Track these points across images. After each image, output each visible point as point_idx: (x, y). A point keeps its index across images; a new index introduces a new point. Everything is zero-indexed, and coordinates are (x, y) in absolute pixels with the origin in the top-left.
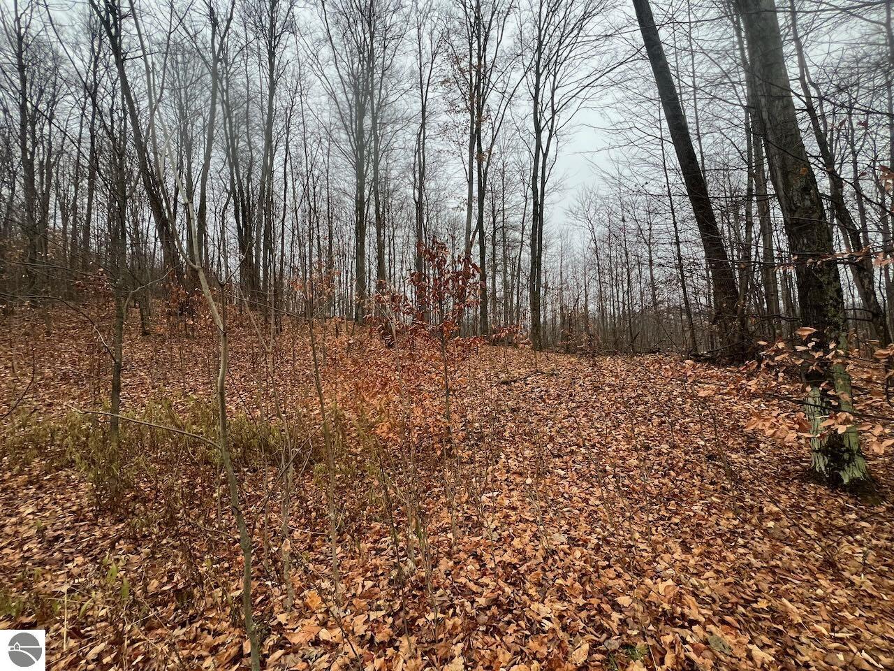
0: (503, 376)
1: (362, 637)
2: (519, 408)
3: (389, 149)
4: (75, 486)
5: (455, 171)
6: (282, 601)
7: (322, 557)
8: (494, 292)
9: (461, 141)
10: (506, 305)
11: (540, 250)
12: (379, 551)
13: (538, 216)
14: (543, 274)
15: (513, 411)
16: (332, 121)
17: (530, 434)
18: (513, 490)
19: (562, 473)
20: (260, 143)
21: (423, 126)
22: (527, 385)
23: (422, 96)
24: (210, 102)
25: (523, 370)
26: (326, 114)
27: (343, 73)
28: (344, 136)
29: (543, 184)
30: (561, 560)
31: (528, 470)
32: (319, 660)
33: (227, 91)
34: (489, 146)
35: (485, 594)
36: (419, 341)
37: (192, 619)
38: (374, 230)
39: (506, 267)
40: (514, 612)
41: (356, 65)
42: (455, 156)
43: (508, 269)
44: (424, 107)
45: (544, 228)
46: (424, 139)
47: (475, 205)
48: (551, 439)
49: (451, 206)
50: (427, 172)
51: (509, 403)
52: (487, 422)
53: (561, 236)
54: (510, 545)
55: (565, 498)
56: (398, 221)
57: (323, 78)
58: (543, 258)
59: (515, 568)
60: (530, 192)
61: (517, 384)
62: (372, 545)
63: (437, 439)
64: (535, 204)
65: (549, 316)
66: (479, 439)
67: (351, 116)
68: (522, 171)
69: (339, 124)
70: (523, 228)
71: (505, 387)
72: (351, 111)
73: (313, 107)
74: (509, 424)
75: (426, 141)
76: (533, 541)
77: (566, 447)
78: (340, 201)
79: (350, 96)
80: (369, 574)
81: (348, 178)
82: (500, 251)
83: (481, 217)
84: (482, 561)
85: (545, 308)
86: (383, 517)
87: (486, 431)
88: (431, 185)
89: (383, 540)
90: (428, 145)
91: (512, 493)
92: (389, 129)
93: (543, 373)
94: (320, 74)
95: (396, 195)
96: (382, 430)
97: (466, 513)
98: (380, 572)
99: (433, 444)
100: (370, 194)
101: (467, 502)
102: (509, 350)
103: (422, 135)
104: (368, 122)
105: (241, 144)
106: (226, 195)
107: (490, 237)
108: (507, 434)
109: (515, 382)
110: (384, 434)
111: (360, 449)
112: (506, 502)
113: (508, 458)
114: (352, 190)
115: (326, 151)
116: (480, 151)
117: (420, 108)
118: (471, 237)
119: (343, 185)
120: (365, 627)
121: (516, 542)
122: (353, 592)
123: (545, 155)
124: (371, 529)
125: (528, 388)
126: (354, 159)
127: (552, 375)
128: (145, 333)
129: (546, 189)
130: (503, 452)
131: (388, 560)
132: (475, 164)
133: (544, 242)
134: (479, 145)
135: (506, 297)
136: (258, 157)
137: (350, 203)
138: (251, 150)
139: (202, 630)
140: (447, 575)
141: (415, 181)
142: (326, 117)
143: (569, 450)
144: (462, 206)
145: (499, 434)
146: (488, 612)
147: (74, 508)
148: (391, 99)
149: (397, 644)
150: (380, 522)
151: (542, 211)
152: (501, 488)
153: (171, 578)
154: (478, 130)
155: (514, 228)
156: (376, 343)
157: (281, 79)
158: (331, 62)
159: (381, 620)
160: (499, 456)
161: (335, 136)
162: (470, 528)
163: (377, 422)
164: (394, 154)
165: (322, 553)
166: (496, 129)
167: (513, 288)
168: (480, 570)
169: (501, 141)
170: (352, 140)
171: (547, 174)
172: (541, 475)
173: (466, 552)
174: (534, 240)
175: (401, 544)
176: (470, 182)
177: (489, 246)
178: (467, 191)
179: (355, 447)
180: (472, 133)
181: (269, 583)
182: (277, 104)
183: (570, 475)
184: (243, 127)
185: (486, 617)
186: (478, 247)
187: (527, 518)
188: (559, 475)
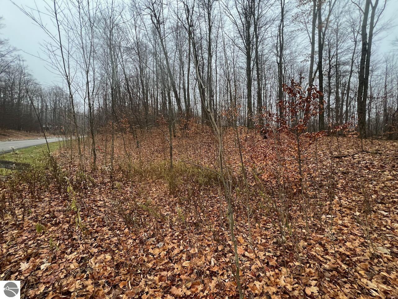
0: (336, 153)
1: (263, 260)
2: (348, 172)
3: (263, 39)
4: (163, 185)
5: (302, 40)
6: (229, 236)
7: (242, 225)
8: (329, 105)
9: (307, 21)
10: (337, 112)
11: (368, 74)
12: (267, 229)
13: (366, 51)
14: (369, 89)
15: (343, 173)
16: (235, 36)
17: (357, 188)
18: (344, 216)
19: (385, 214)
20: (206, 56)
21: (282, 21)
22: (354, 159)
23: (282, 3)
24: (188, 45)
25: (350, 150)
26: (232, 33)
27: (240, 9)
28: (241, 41)
29: (372, 28)
30: (385, 263)
31: (356, 208)
32: (246, 262)
33: (194, 38)
34: (327, 17)
35: (328, 263)
36: (283, 135)
37: (200, 233)
38: (256, 83)
39: (337, 89)
40: (349, 278)
41: (245, 3)
42: (303, 30)
43: (339, 90)
44: (283, 9)
45: (372, 58)
46: (283, 27)
47: (316, 57)
48: (376, 192)
49: (300, 61)
50: (284, 45)
51: (340, 169)
52: (325, 178)
53: (386, 61)
54: (344, 245)
55: (387, 229)
56: (268, 75)
57: (231, 16)
58: (369, 79)
59: (349, 257)
60: (359, 37)
61: (346, 159)
62: (263, 225)
63: (293, 184)
64: (364, 44)
65: (373, 116)
66: (320, 187)
67: (244, 30)
68: (353, 25)
69: (239, 35)
70: (353, 62)
71: (338, 160)
72: (244, 27)
73: (226, 32)
74: (341, 181)
75: (284, 28)
76: (361, 247)
77: (389, 199)
78: (239, 73)
79: (243, 20)
80: (263, 237)
81: (243, 61)
82: (333, 80)
83: (320, 62)
84: (325, 248)
85: (370, 111)
86: (267, 214)
87: (324, 183)
88: (286, 52)
89: (268, 224)
90: (285, 30)
91: (344, 218)
92: (263, 29)
93: (368, 152)
94: (229, 14)
95: (267, 63)
96: (265, 177)
97: (313, 222)
98: (268, 237)
99: (292, 186)
100: (254, 65)
101: (313, 217)
102: (340, 139)
103: (282, 26)
104: (252, 29)
105: (200, 58)
106: (195, 81)
107: (327, 73)
108: (339, 186)
109: (345, 157)
110: (266, 179)
111: (253, 184)
112: (340, 222)
113: (340, 198)
114: (245, 66)
115: (232, 51)
116: (320, 23)
117: (281, 11)
118: (313, 75)
119: (241, 64)
120: (264, 257)
121: (348, 244)
122: (257, 242)
123: (374, 8)
124: (262, 218)
125: (355, 161)
126: (246, 51)
127: (376, 153)
128: (175, 136)
129: (374, 32)
130: (336, 195)
131: (272, 233)
132: (317, 31)
133: (370, 68)
134: (320, 19)
135: (337, 107)
136: (205, 61)
137: (244, 72)
138: (203, 60)
139: (204, 238)
140: (304, 248)
141: (278, 52)
142: (232, 35)
143: (391, 200)
144: (307, 59)
145: (334, 186)
146: (331, 273)
147: (164, 191)
148: (264, 12)
149: (280, 269)
150: (266, 216)
151: (370, 47)
152: (335, 214)
153: (192, 218)
154: (319, 9)
155: (344, 64)
156: (259, 137)
157: (213, 25)
158: (234, 7)
159: (271, 256)
160: (334, 197)
161: (236, 41)
162: (316, 230)
163: (260, 173)
164: (266, 42)
165: (241, 223)
166: (332, 4)
167: (343, 101)
168: (324, 251)
169: (336, 11)
170: (244, 41)
171: (375, 21)
172: (367, 212)
173: (315, 241)
174: (362, 68)
175: (277, 228)
176: (313, 44)
177: (325, 78)
178: (310, 49)
179: (251, 183)
180: (314, 13)
181: (223, 229)
182: (212, 36)
183: (393, 216)
184: (200, 51)
185: (330, 275)
186: (318, 80)
187: (357, 233)
188: (381, 214)
